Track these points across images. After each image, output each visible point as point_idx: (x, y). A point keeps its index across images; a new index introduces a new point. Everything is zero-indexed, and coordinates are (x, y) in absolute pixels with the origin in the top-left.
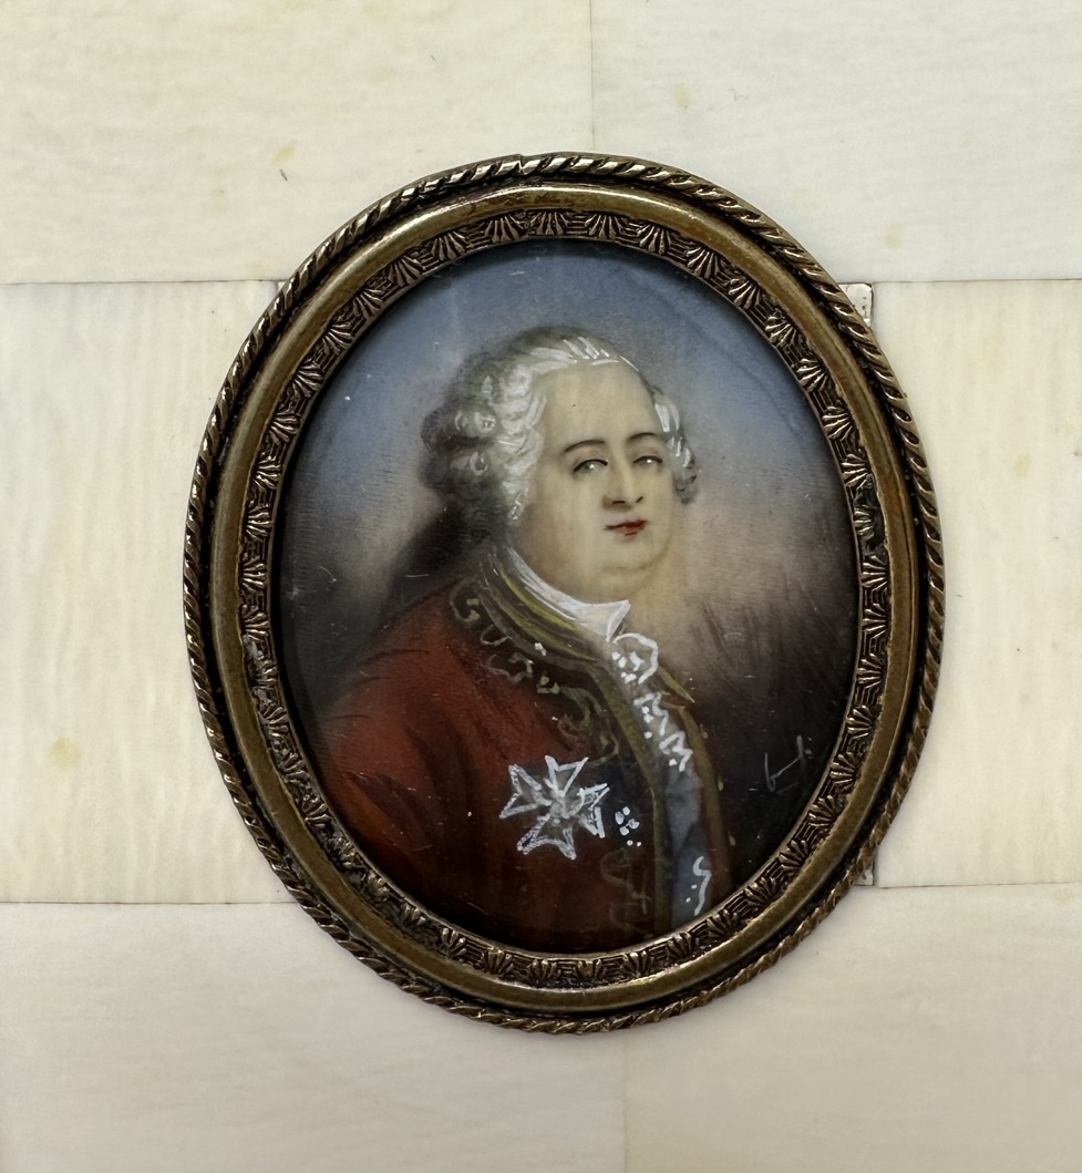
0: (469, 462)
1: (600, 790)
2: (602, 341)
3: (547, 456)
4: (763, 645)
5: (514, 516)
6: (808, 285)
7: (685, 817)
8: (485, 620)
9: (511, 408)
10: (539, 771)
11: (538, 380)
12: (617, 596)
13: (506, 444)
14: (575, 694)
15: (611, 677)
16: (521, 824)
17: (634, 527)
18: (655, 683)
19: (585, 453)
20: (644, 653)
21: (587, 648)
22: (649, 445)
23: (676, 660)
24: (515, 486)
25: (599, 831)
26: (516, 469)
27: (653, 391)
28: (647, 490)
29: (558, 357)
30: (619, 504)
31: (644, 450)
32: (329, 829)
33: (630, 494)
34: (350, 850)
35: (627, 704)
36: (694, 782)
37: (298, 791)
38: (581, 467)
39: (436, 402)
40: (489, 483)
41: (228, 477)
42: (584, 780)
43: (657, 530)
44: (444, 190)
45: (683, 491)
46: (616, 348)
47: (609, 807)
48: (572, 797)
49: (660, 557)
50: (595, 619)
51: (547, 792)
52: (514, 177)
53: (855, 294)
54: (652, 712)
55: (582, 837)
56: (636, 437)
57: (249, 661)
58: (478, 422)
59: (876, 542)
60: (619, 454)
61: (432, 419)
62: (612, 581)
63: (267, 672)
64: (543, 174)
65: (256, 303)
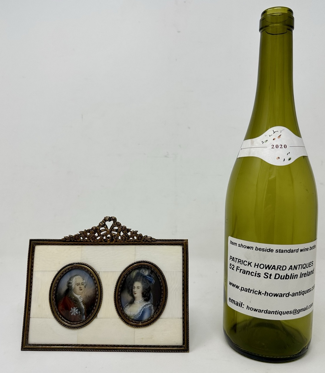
0: (70, 285)
1: (78, 310)
2: (80, 276)
3: (75, 284)
4: (90, 299)
5: (73, 289)
6: (94, 272)
7: (84, 312)
8: (70, 296)
9: (73, 281)
10: (73, 308)
11: (75, 279)
12: (80, 295)
13: (73, 283)
14: (76, 302)
15: (79, 301)
16: (71, 313)
17: (81, 290)
18: (82, 302)
19: (78, 284)
20: (81, 299)
21: (77, 299)
22: (83, 284)
23: (84, 300)
24: (73, 286)
25: (77, 313)
26: (73, 285)
27: (83, 280)
28: (83, 287)
29: (77, 277)
30: (80, 288)
31: (82, 284)
32: (57, 312)
33: (81, 287)
34: (59, 314)
35: (80, 303)
36: (84, 310)
37: (55, 309)
38: (78, 285)
39: (68, 280)
40: (71, 286)
41: (53, 285)
42: (76, 309)
43: (83, 290)
44: (70, 265)
45: (85, 287)
46: (81, 276)
47: (78, 311)
48: (75, 310)
49: (83, 292)
50: (78, 296)
51: (74, 310)
52: (75, 264)
53: (98, 273)
54: (82, 304)
55: (76, 314)
56: (82, 283)
57: (53, 299)
58: (71, 282)
59: (98, 290)
60: (81, 284)
61: (68, 282)
62: (79, 294)
63: (54, 299)
64: (76, 264)
65: (57, 272)
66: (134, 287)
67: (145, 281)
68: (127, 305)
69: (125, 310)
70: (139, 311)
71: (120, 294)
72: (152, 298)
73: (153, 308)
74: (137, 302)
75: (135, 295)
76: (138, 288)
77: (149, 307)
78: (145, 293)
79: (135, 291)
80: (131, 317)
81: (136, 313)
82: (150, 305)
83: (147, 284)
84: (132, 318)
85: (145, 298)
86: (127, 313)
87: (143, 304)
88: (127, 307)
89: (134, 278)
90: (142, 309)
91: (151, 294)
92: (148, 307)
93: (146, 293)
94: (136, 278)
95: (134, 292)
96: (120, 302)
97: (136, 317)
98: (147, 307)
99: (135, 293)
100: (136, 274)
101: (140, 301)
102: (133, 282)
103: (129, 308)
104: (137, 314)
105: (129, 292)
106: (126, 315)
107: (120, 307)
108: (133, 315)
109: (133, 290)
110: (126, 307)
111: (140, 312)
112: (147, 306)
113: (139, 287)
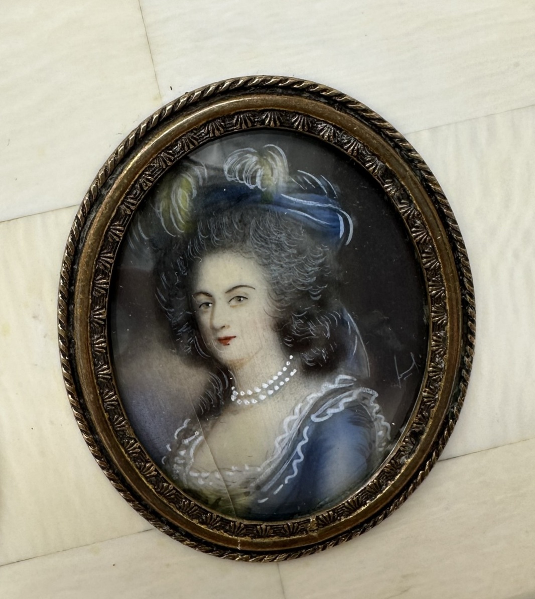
66: (203, 299)
67: (283, 237)
68: (187, 433)
69: (177, 469)
70: (279, 452)
71: (115, 374)
72: (357, 346)
73: (377, 407)
74: (254, 394)
75: (228, 354)
76: (239, 298)
77: (351, 407)
78: (295, 325)
79: (218, 323)
80: (233, 498)
81: (264, 469)
82: (355, 394)
83: (300, 253)
84: (243, 501)
85: (307, 357)
86: (201, 482)
87: (304, 400)
88: (187, 447)
89: (192, 234)
90: (300, 432)
91: (343, 322)
92: (341, 407)
93: (309, 318)
94: (207, 231)
95: (215, 330)
96: (130, 432)
97: (265, 489)
98: (331, 412)
99: (226, 341)
100: (194, 201)
101: (271, 387)
102: (191, 265)
103: (201, 445)
104: (268, 471)
105: (172, 338)
106: (195, 494)
107: (139, 457)
108: (247, 483)
109: (205, 319)
110: (179, 445)
111: (289, 455)
112: (332, 406)
113: (241, 292)
